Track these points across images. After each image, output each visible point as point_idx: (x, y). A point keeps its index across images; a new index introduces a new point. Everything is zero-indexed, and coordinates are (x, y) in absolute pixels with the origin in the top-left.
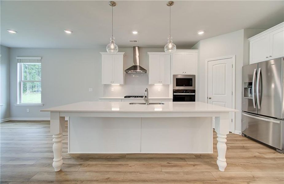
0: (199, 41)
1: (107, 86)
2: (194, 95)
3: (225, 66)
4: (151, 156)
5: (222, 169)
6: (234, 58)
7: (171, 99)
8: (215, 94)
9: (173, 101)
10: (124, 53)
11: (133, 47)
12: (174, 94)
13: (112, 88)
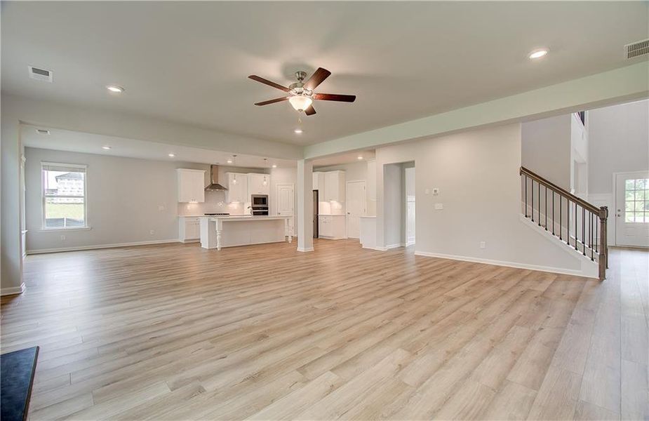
2: (268, 211)
8: (282, 210)
10: (204, 171)
11: (212, 165)
12: (253, 211)
13: (188, 206)
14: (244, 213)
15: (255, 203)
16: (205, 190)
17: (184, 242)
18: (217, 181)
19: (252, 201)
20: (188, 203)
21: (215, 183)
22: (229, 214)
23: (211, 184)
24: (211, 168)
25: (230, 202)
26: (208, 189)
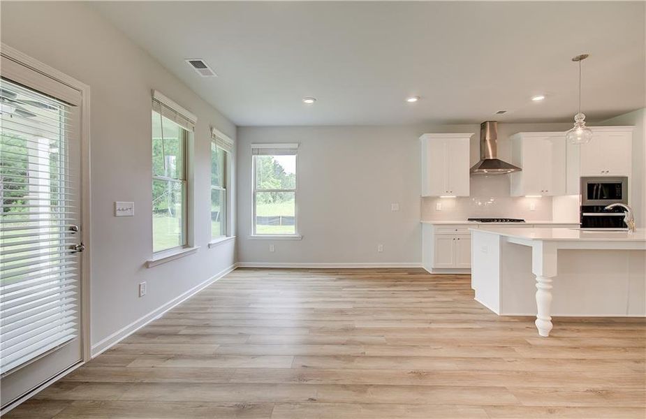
1: (428, 200)
2: (623, 217)
7: (577, 224)
9: (581, 228)
10: (470, 135)
11: (485, 123)
12: (584, 214)
13: (438, 204)
14: (552, 220)
15: (590, 197)
16: (472, 171)
17: (431, 272)
18: (494, 154)
19: (582, 193)
20: (438, 198)
21: (491, 158)
22: (523, 220)
23: (481, 160)
24: (481, 129)
25: (521, 195)
26: (477, 170)
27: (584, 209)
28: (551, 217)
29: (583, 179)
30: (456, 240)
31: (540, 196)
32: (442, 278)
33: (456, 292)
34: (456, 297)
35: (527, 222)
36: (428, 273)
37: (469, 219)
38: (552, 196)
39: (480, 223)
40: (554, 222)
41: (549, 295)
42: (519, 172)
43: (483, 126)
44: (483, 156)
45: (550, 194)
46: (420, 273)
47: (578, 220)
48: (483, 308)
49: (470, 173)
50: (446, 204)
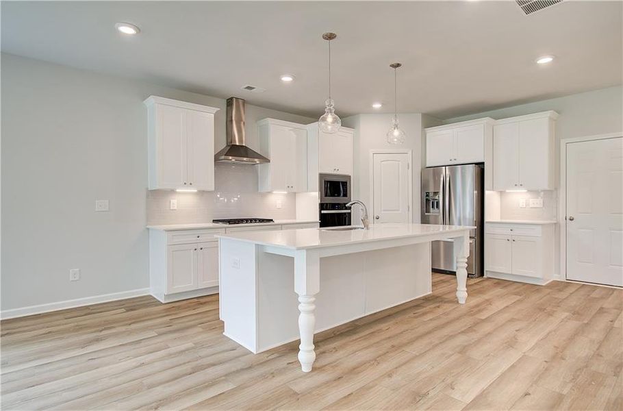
0: (358, 114)
1: (157, 195)
2: (350, 214)
3: (399, 164)
4: (387, 313)
5: (462, 301)
6: (410, 153)
7: (316, 222)
8: (384, 210)
9: (320, 227)
10: (215, 110)
11: (232, 99)
12: (323, 212)
13: (172, 201)
14: (295, 219)
15: (327, 194)
16: (216, 158)
17: (163, 302)
18: (241, 140)
19: (321, 190)
20: (173, 192)
21: (237, 144)
22: (272, 220)
23: (227, 146)
24: (227, 106)
25: (269, 191)
26: (223, 157)
27: (322, 206)
28: (294, 215)
29: (322, 176)
30: (199, 250)
31: (286, 192)
32: (179, 307)
33: (199, 329)
34: (199, 338)
35: (276, 222)
36: (158, 303)
37: (214, 221)
38: (295, 193)
39: (228, 225)
40: (298, 221)
41: (312, 318)
42: (266, 164)
43: (230, 102)
44: (229, 141)
45: (294, 190)
46: (146, 306)
47: (317, 219)
48: (237, 347)
49: (215, 161)
50: (184, 201)
